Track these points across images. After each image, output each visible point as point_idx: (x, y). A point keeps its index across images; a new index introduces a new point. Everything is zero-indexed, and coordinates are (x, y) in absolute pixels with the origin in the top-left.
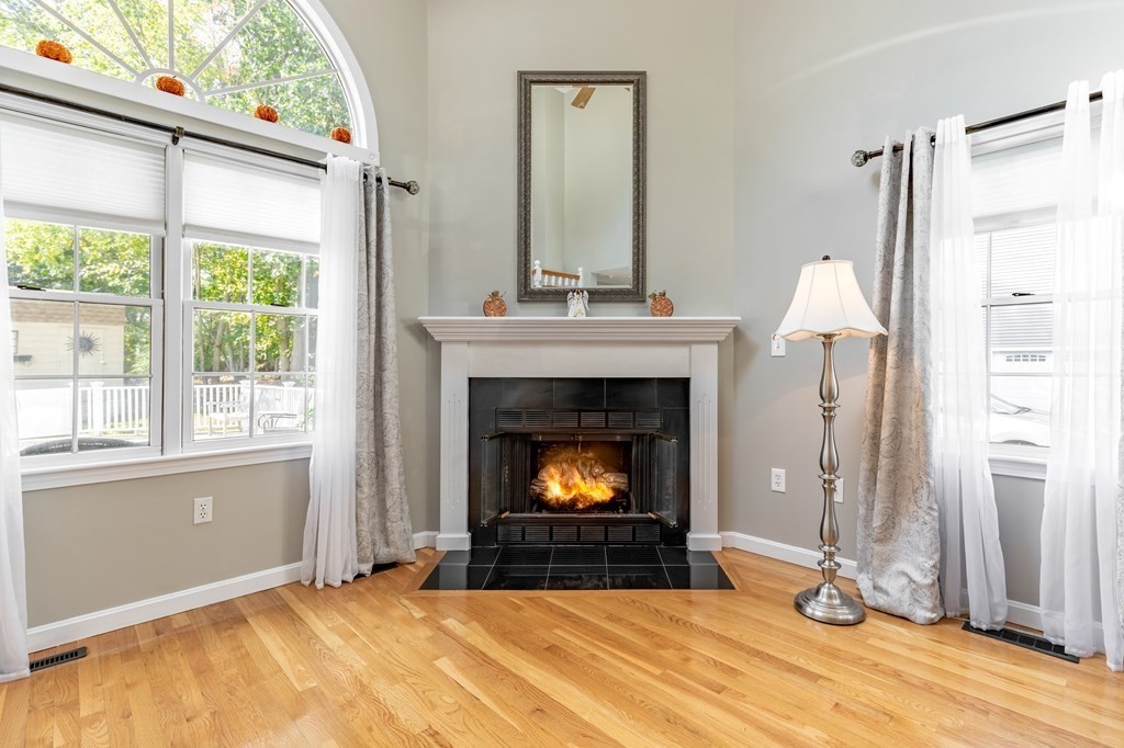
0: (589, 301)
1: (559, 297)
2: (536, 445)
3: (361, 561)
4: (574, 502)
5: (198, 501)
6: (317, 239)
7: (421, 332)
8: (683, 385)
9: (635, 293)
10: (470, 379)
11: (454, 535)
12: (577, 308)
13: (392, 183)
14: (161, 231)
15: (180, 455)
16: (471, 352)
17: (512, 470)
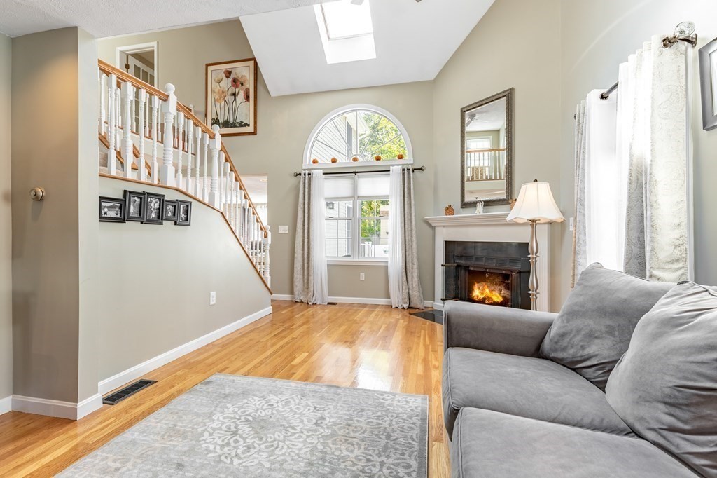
0: (484, 206)
1: (473, 205)
3: (404, 303)
4: (484, 299)
5: (361, 274)
6: (388, 194)
7: (427, 223)
9: (508, 200)
10: (446, 242)
11: (439, 304)
12: (480, 208)
13: (414, 169)
14: (353, 199)
15: (357, 260)
16: (444, 230)
17: (461, 282)
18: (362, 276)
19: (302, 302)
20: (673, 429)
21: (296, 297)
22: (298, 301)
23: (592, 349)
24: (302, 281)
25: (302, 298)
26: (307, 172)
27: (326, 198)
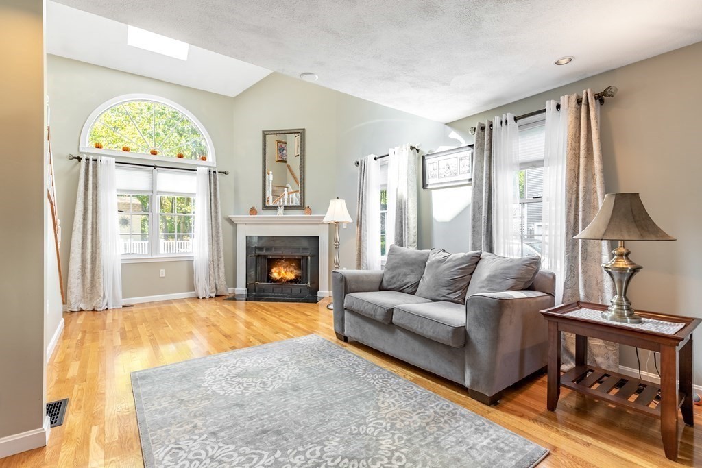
1: (275, 208)
2: (268, 259)
4: (282, 278)
5: (161, 270)
7: (230, 221)
8: (317, 238)
9: (302, 206)
11: (241, 289)
12: (280, 211)
13: (219, 172)
14: (151, 194)
15: (156, 257)
16: (247, 227)
17: (261, 268)
18: (162, 272)
19: (82, 310)
20: (449, 294)
21: (73, 306)
22: (76, 310)
23: (407, 280)
24: (80, 286)
25: (82, 306)
26: (91, 157)
27: (118, 190)
